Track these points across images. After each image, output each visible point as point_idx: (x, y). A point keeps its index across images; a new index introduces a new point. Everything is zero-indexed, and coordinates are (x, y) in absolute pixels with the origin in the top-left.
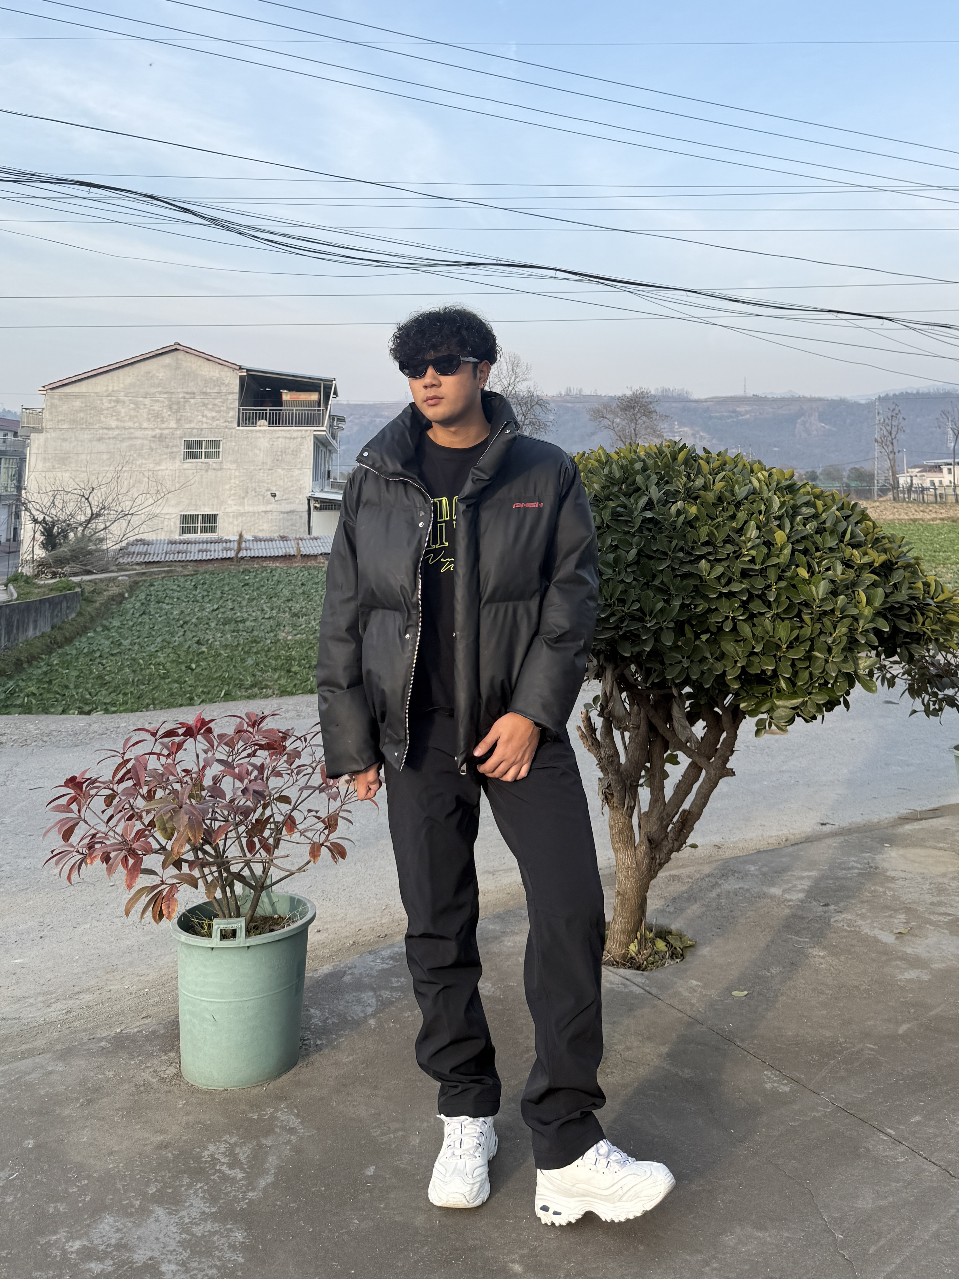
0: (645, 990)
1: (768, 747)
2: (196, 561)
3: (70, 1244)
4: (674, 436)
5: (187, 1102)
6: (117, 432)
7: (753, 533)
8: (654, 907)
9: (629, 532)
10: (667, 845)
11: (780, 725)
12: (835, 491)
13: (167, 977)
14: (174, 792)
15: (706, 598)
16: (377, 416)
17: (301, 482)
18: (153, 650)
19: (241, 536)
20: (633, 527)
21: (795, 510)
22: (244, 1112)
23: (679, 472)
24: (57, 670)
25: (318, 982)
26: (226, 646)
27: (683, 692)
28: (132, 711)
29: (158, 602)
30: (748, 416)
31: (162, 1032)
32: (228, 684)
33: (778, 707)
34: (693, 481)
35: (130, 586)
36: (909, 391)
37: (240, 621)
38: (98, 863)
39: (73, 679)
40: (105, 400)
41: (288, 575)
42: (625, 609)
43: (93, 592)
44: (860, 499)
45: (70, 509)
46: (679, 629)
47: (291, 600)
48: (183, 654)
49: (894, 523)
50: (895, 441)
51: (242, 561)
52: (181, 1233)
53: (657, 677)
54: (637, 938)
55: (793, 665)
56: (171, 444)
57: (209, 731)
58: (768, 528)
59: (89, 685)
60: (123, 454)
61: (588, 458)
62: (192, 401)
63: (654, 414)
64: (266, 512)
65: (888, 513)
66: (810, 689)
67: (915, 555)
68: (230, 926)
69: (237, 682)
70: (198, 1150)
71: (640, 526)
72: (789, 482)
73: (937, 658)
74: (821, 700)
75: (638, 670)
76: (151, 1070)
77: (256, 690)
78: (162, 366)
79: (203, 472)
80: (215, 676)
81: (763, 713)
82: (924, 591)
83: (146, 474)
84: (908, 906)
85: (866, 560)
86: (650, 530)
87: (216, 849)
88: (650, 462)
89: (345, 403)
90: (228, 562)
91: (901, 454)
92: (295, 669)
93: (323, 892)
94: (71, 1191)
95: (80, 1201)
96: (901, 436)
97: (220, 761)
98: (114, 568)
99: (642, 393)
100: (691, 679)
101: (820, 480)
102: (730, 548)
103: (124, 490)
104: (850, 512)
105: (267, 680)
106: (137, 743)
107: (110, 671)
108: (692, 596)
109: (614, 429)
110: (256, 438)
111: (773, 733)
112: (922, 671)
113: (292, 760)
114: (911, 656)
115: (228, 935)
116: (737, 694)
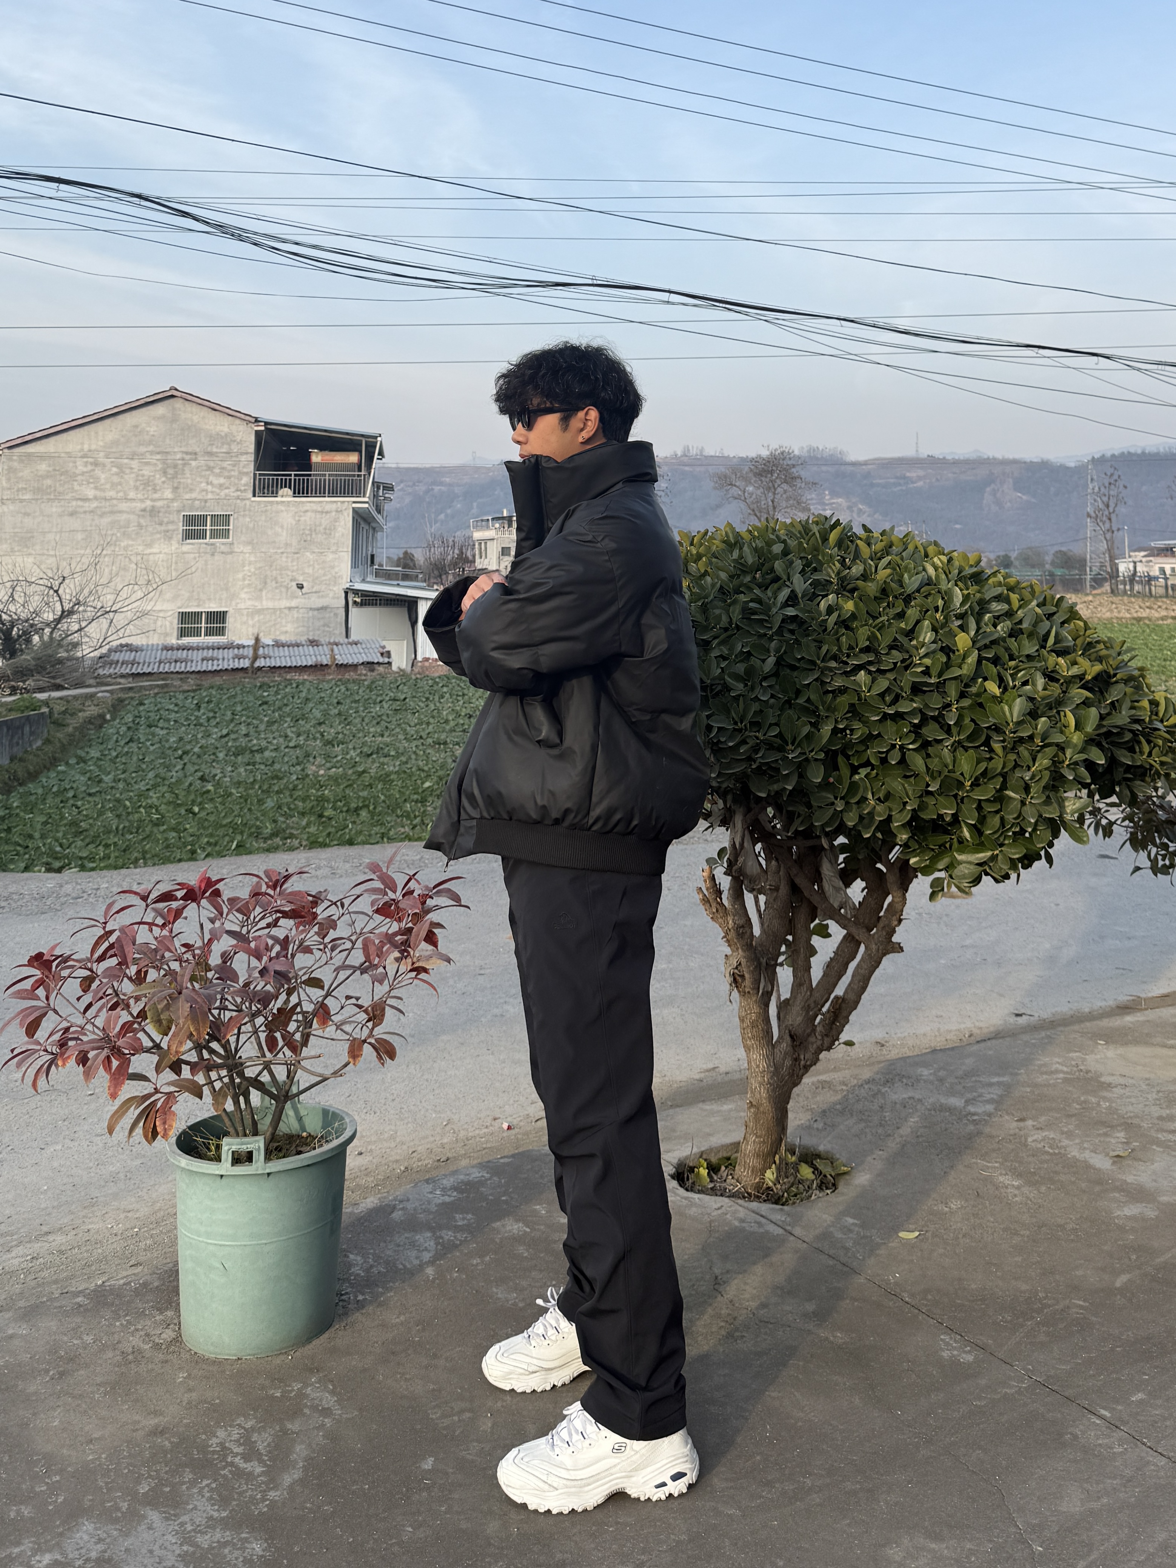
0: (785, 1230)
1: (947, 915)
2: (199, 672)
3: (37, 1558)
4: (825, 510)
5: (189, 1375)
6: (95, 504)
7: (927, 636)
8: (798, 1122)
9: (765, 635)
10: (815, 1041)
11: (962, 886)
12: (1034, 581)
13: (162, 1213)
14: (171, 973)
15: (865, 722)
16: (434, 483)
17: (337, 570)
18: (143, 788)
19: (257, 640)
20: (771, 628)
21: (983, 606)
22: (263, 1388)
23: (831, 556)
24: (17, 815)
25: (359, 1220)
26: (239, 783)
27: (836, 843)
28: (116, 868)
29: (150, 726)
30: (920, 484)
31: (156, 1284)
32: (242, 833)
33: (960, 863)
34: (849, 568)
35: (113, 706)
36: (1132, 450)
37: (257, 751)
38: (70, 1069)
39: (39, 826)
40: (80, 462)
41: (320, 690)
42: (760, 735)
43: (64, 713)
44: (1068, 591)
45: (35, 605)
46: (831, 761)
47: (324, 723)
48: (182, 794)
49: (1112, 623)
50: (1113, 517)
51: (259, 673)
52: (181, 1545)
53: (802, 822)
54: (775, 1162)
55: (979, 808)
56: (166, 520)
57: (217, 893)
58: (947, 629)
59: (60, 835)
60: (103, 532)
61: (712, 538)
62: (194, 463)
63: (799, 480)
64: (290, 608)
65: (1104, 610)
66: (1002, 839)
67: (1139, 665)
68: (244, 1147)
69: (253, 830)
70: (204, 1437)
71: (780, 627)
72: (974, 570)
73: (1168, 799)
74: (1015, 854)
75: (777, 815)
76: (142, 1333)
77: (278, 840)
78: (154, 418)
79: (208, 556)
80: (224, 822)
81: (940, 870)
82: (1151, 712)
83: (133, 558)
84: (1129, 1121)
85: (1075, 671)
86: (792, 632)
87: (226, 1046)
88: (792, 543)
89: (394, 466)
90: (241, 674)
91: (1121, 533)
92: (328, 813)
93: (366, 1103)
94: (38, 1489)
95: (50, 1504)
96: (1122, 510)
97: (230, 933)
98: (92, 682)
99: (782, 453)
100: (846, 826)
101: (1016, 567)
102: (897, 655)
103: (104, 580)
104: (1055, 609)
105: (292, 828)
106: (123, 909)
107: (86, 816)
108: (847, 719)
109: (745, 500)
110: (277, 512)
111: (953, 897)
112: (1148, 816)
113: (325, 932)
114: (1134, 796)
115: (242, 1158)
116: (906, 846)
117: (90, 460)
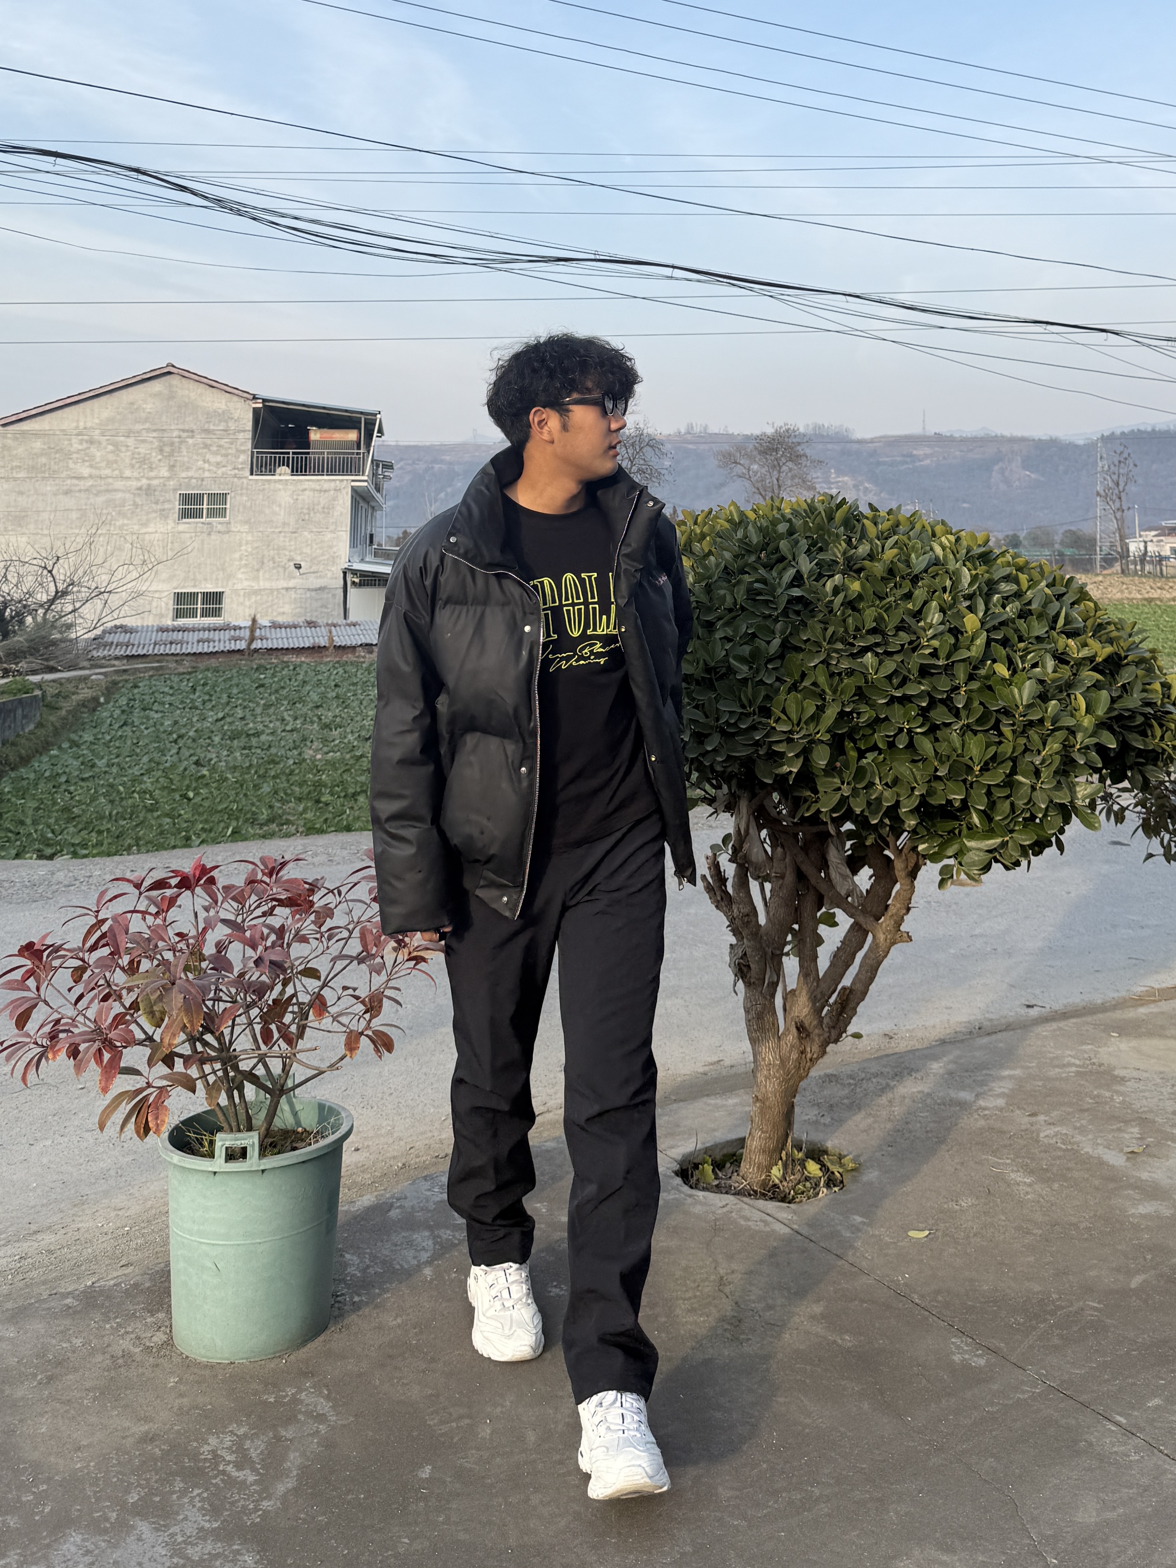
0: (792, 1230)
1: (956, 903)
2: (195, 654)
4: (831, 488)
5: (180, 1379)
6: (90, 483)
7: (935, 617)
8: (804, 1117)
9: (770, 616)
10: (822, 1034)
11: (971, 873)
12: (1043, 561)
13: (154, 1211)
14: (164, 963)
15: (872, 705)
16: (435, 461)
17: (335, 549)
18: (137, 773)
19: (254, 621)
20: (776, 609)
21: (991, 586)
22: (256, 1393)
23: (837, 535)
24: (9, 800)
25: (355, 1218)
26: (235, 768)
27: (843, 829)
28: (109, 855)
29: (144, 709)
30: (928, 462)
31: (147, 1285)
32: (237, 819)
33: (969, 850)
34: (856, 548)
35: (107, 688)
36: (1142, 428)
37: (253, 734)
38: (63, 1059)
39: (30, 812)
40: (75, 440)
41: (317, 673)
43: (58, 695)
44: (1077, 572)
45: (28, 586)
46: (837, 744)
47: (321, 706)
48: (176, 779)
49: (1123, 604)
50: (1123, 495)
51: (255, 655)
52: (171, 1557)
53: (808, 809)
54: (781, 1159)
55: (989, 793)
56: (162, 499)
57: (212, 881)
58: (955, 610)
59: (52, 821)
60: (99, 511)
61: (716, 517)
62: (190, 441)
63: (804, 459)
64: (287, 589)
65: (1115, 591)
66: (1012, 825)
67: (1151, 646)
68: (238, 1143)
69: (249, 816)
70: (195, 1444)
71: (785, 608)
72: (982, 549)
74: (1026, 840)
75: (783, 801)
76: (133, 1336)
77: (274, 827)
78: (150, 395)
79: (205, 535)
80: (220, 808)
81: (950, 857)
82: (1163, 695)
83: (129, 538)
84: (1144, 1116)
85: (1085, 653)
86: (798, 613)
87: (220, 1038)
88: (798, 523)
89: (393, 444)
90: (238, 656)
91: (1131, 511)
92: (325, 798)
93: (363, 1097)
94: (24, 1499)
95: (37, 1513)
96: (1132, 488)
97: (225, 922)
98: (86, 664)
99: (787, 431)
100: (853, 812)
101: (1025, 547)
102: (904, 637)
103: (99, 560)
104: (1064, 590)
105: (289, 814)
106: (115, 897)
107: (79, 801)
108: (853, 702)
109: (749, 479)
110: (275, 491)
111: (962, 884)
112: (1160, 801)
113: (322, 920)
114: (1146, 782)
115: (236, 1155)
116: (914, 832)
117: (85, 437)
